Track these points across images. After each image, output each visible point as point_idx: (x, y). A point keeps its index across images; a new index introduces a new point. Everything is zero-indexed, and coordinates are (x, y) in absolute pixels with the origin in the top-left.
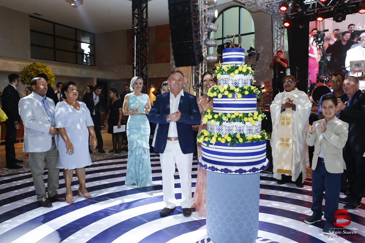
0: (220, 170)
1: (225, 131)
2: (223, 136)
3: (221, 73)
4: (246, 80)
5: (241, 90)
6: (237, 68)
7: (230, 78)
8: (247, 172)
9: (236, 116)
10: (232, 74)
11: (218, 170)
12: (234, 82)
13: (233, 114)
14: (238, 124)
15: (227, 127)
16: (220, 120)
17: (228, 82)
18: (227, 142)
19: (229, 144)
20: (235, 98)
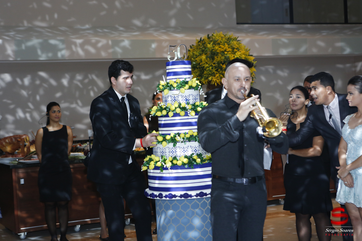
0: (179, 197)
1: (180, 153)
2: (178, 158)
3: (168, 89)
4: (196, 95)
5: (193, 107)
6: (187, 83)
7: (180, 94)
8: (208, 194)
9: (191, 136)
10: (182, 89)
11: (177, 196)
12: (185, 98)
13: (187, 133)
14: (193, 144)
15: (181, 149)
16: (173, 140)
17: (178, 99)
18: (184, 164)
19: (186, 166)
20: (189, 116)
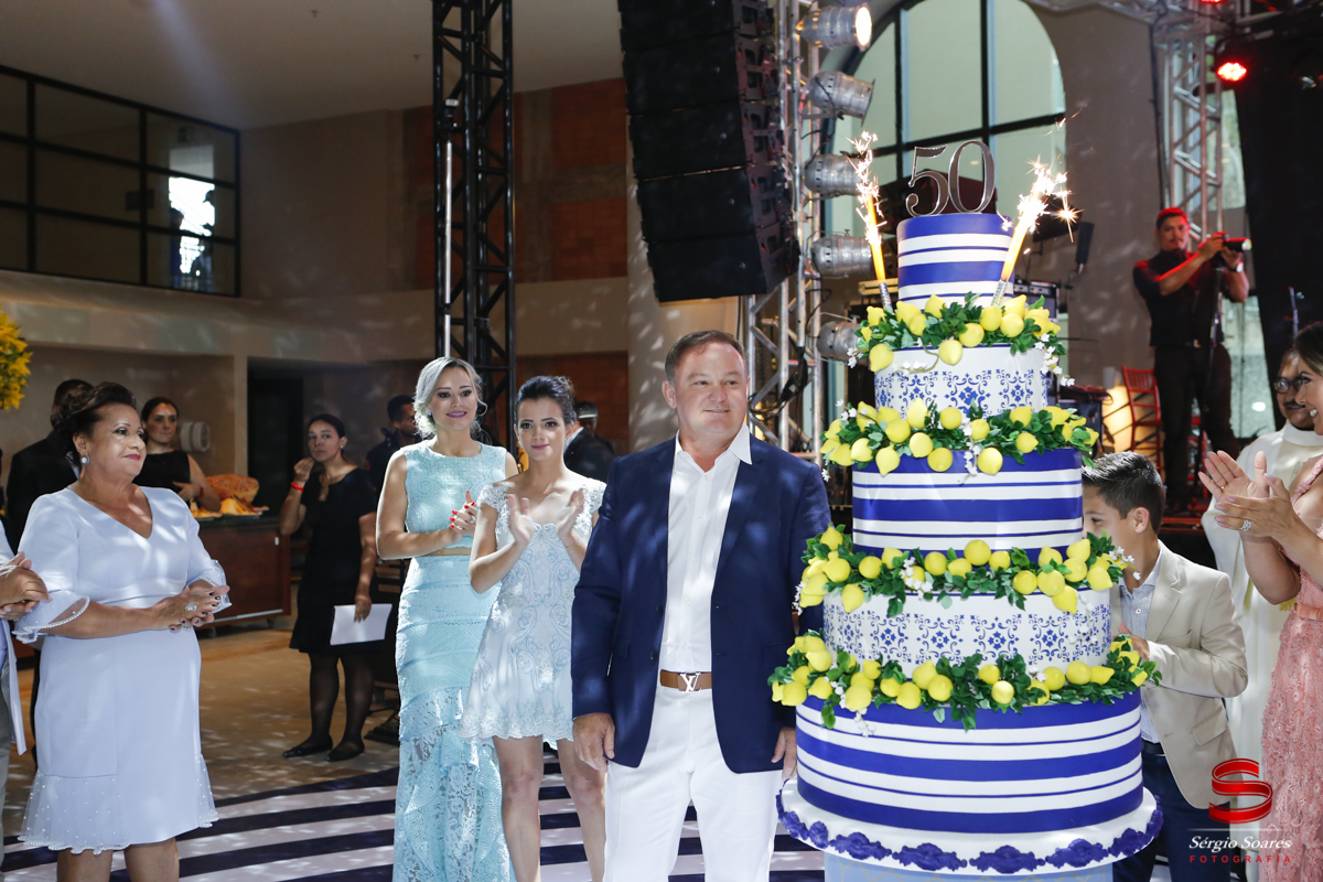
0: (896, 856)
1: (920, 645)
2: (908, 670)
3: (892, 344)
4: (1021, 374)
5: (996, 431)
6: (974, 315)
7: (939, 369)
8: (1042, 862)
9: (974, 567)
10: (950, 347)
11: (888, 852)
12: (961, 389)
13: (960, 554)
14: (989, 608)
15: (926, 625)
16: (890, 585)
17: (929, 389)
18: (929, 703)
19: (940, 715)
20: (966, 471)
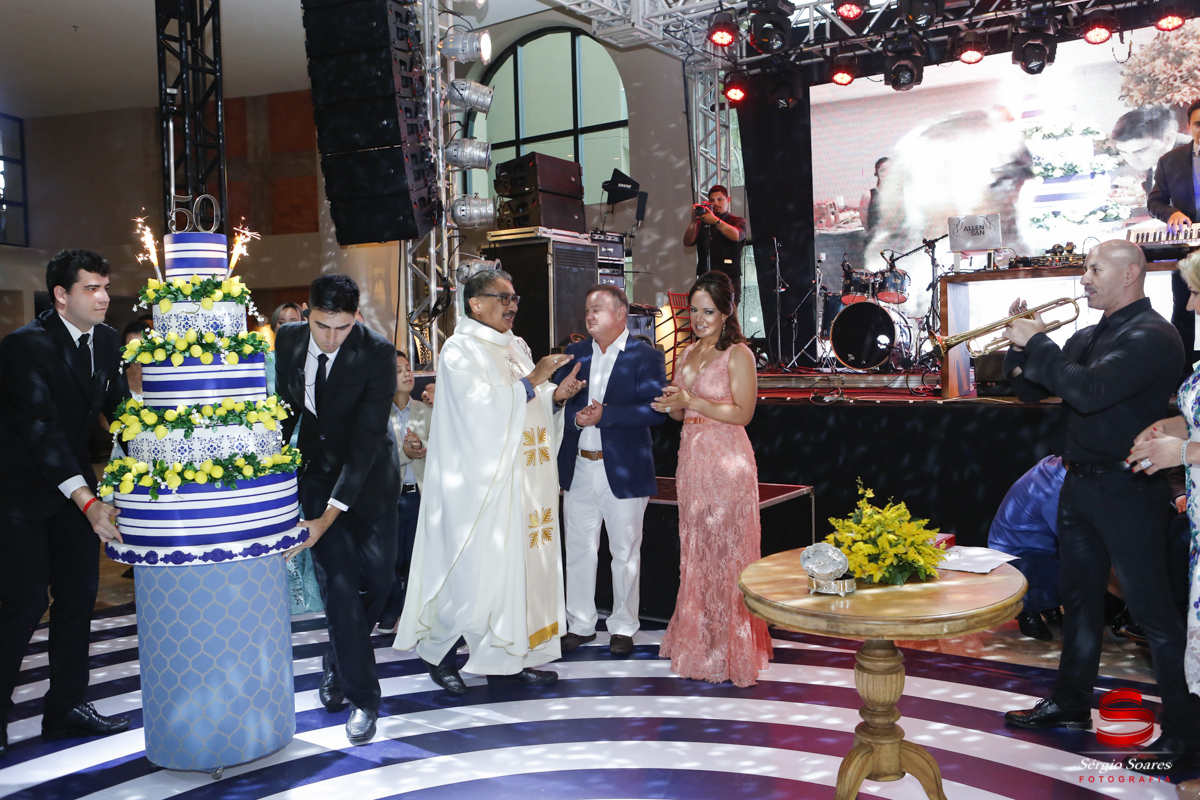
0: (200, 558)
1: (201, 453)
2: (197, 465)
3: (171, 299)
4: (238, 316)
5: (233, 343)
6: (218, 285)
7: (200, 312)
8: (271, 549)
9: (228, 411)
10: (206, 301)
11: (195, 557)
12: (211, 323)
13: (220, 405)
14: (235, 431)
15: (204, 442)
16: (184, 423)
17: (194, 323)
18: (212, 480)
19: (218, 485)
20: (223, 364)
